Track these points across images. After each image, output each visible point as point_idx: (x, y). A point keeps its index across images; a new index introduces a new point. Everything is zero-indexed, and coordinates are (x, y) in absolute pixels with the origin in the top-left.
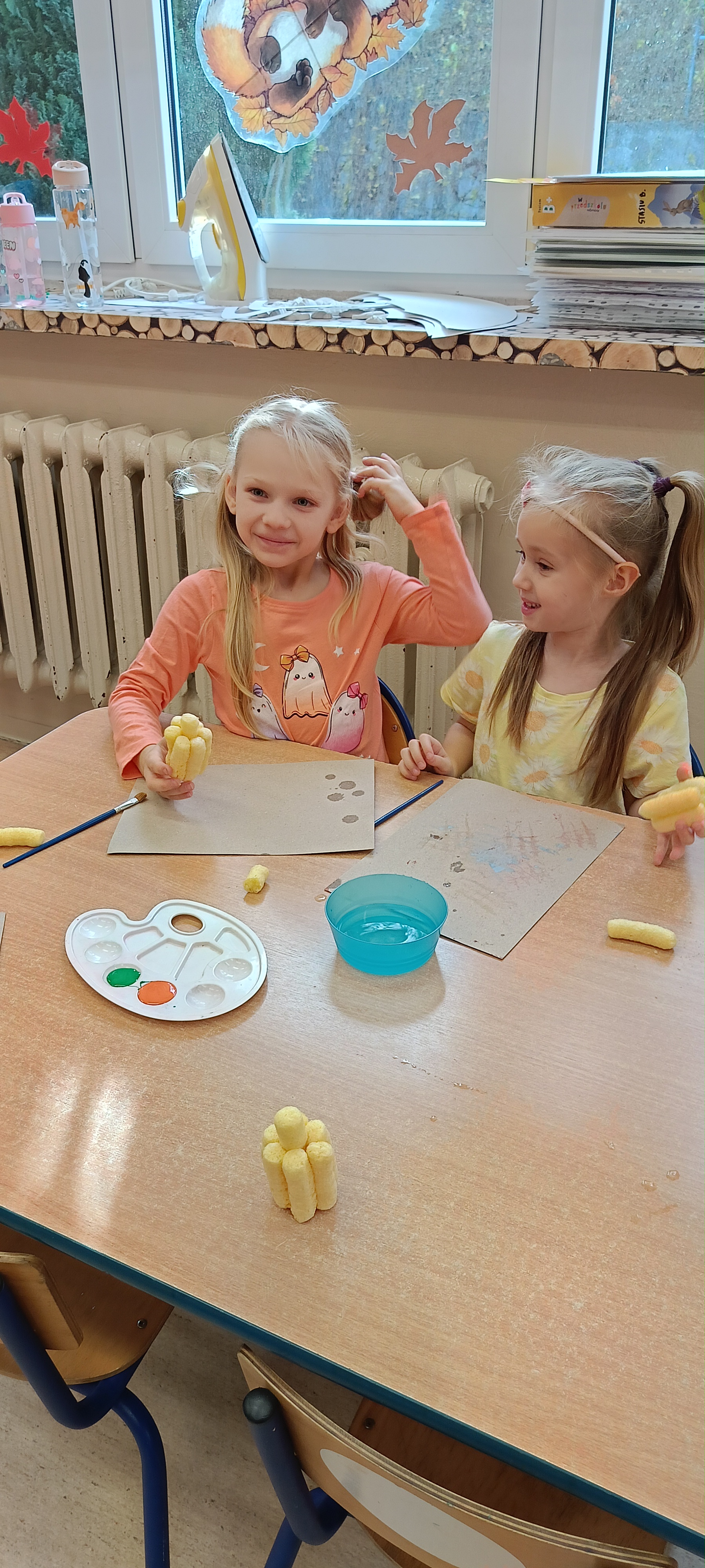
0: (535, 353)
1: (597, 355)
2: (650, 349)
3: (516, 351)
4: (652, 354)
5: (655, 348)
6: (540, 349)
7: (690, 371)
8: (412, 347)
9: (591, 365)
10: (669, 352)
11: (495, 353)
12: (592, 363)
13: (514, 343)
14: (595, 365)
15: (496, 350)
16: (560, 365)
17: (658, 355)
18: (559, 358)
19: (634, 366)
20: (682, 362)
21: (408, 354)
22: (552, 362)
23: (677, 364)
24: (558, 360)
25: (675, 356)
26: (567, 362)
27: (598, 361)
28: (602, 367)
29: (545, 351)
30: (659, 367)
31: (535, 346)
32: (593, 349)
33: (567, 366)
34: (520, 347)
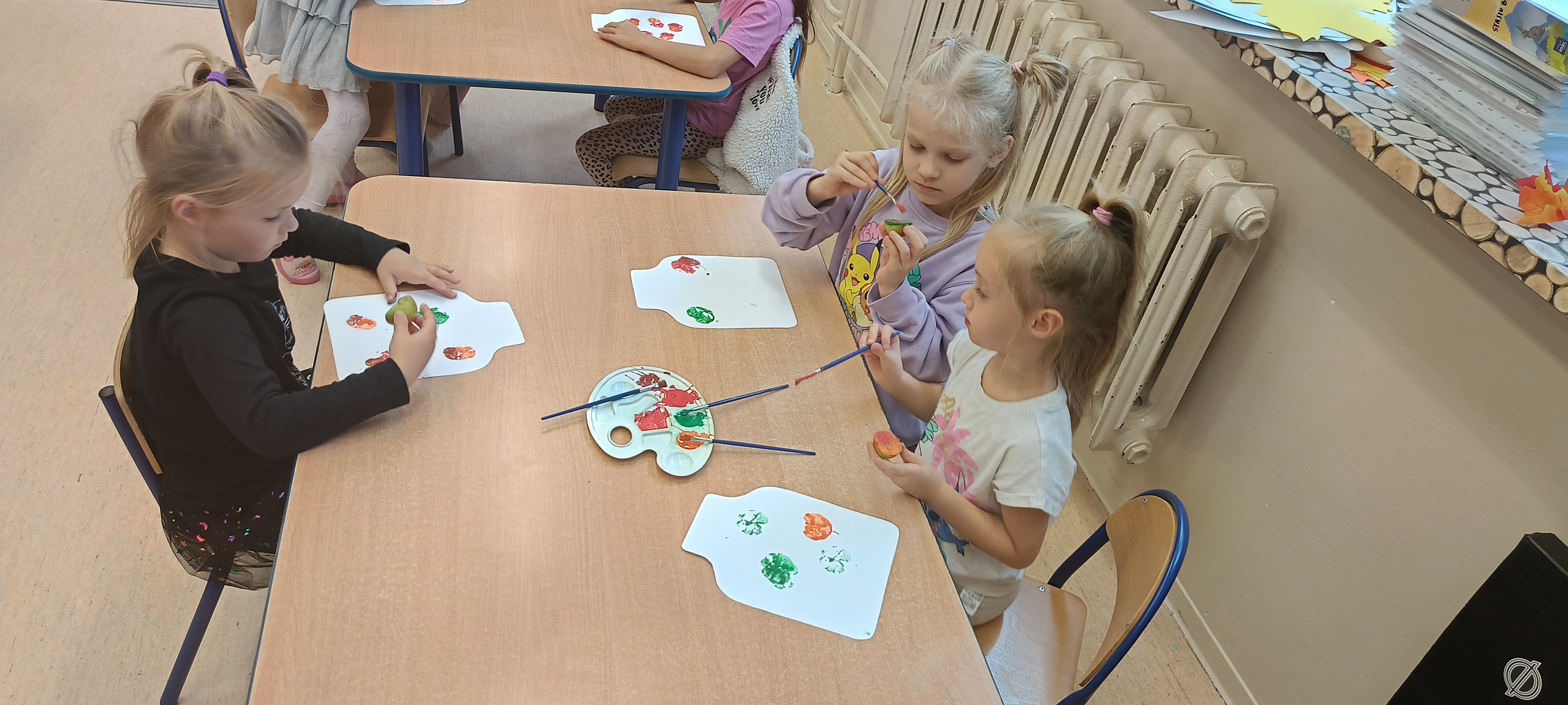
0: (1336, 120)
1: (1378, 150)
2: (1418, 170)
3: (1324, 110)
4: (1417, 175)
5: (1422, 172)
6: (1341, 118)
7: (1438, 210)
8: (1258, 61)
9: (1369, 157)
10: (1430, 182)
11: (1309, 102)
12: (1370, 155)
13: (1326, 101)
14: (1371, 159)
15: (1311, 100)
16: (1348, 141)
17: (1422, 179)
18: (1350, 136)
19: (1399, 178)
20: (1435, 199)
21: (1254, 66)
22: (1344, 136)
23: (1431, 198)
24: (1348, 137)
25: (1434, 189)
26: (1353, 143)
27: (1376, 157)
28: (1376, 164)
29: (1342, 123)
30: (1416, 191)
31: (1338, 113)
32: (1377, 142)
33: (1352, 146)
34: (1329, 108)
